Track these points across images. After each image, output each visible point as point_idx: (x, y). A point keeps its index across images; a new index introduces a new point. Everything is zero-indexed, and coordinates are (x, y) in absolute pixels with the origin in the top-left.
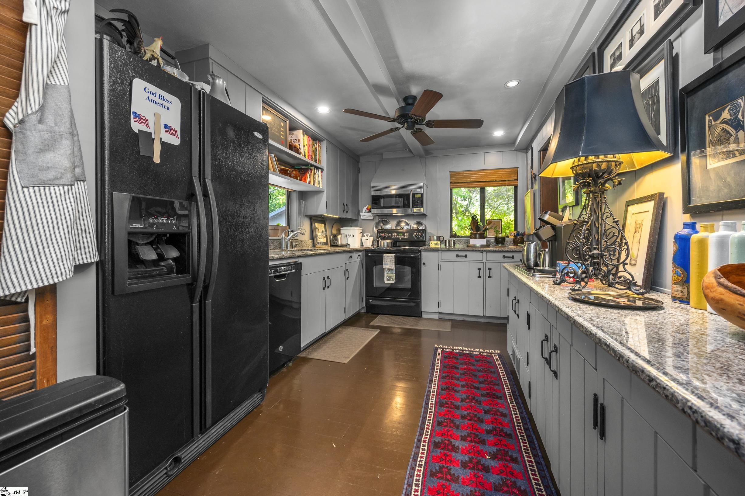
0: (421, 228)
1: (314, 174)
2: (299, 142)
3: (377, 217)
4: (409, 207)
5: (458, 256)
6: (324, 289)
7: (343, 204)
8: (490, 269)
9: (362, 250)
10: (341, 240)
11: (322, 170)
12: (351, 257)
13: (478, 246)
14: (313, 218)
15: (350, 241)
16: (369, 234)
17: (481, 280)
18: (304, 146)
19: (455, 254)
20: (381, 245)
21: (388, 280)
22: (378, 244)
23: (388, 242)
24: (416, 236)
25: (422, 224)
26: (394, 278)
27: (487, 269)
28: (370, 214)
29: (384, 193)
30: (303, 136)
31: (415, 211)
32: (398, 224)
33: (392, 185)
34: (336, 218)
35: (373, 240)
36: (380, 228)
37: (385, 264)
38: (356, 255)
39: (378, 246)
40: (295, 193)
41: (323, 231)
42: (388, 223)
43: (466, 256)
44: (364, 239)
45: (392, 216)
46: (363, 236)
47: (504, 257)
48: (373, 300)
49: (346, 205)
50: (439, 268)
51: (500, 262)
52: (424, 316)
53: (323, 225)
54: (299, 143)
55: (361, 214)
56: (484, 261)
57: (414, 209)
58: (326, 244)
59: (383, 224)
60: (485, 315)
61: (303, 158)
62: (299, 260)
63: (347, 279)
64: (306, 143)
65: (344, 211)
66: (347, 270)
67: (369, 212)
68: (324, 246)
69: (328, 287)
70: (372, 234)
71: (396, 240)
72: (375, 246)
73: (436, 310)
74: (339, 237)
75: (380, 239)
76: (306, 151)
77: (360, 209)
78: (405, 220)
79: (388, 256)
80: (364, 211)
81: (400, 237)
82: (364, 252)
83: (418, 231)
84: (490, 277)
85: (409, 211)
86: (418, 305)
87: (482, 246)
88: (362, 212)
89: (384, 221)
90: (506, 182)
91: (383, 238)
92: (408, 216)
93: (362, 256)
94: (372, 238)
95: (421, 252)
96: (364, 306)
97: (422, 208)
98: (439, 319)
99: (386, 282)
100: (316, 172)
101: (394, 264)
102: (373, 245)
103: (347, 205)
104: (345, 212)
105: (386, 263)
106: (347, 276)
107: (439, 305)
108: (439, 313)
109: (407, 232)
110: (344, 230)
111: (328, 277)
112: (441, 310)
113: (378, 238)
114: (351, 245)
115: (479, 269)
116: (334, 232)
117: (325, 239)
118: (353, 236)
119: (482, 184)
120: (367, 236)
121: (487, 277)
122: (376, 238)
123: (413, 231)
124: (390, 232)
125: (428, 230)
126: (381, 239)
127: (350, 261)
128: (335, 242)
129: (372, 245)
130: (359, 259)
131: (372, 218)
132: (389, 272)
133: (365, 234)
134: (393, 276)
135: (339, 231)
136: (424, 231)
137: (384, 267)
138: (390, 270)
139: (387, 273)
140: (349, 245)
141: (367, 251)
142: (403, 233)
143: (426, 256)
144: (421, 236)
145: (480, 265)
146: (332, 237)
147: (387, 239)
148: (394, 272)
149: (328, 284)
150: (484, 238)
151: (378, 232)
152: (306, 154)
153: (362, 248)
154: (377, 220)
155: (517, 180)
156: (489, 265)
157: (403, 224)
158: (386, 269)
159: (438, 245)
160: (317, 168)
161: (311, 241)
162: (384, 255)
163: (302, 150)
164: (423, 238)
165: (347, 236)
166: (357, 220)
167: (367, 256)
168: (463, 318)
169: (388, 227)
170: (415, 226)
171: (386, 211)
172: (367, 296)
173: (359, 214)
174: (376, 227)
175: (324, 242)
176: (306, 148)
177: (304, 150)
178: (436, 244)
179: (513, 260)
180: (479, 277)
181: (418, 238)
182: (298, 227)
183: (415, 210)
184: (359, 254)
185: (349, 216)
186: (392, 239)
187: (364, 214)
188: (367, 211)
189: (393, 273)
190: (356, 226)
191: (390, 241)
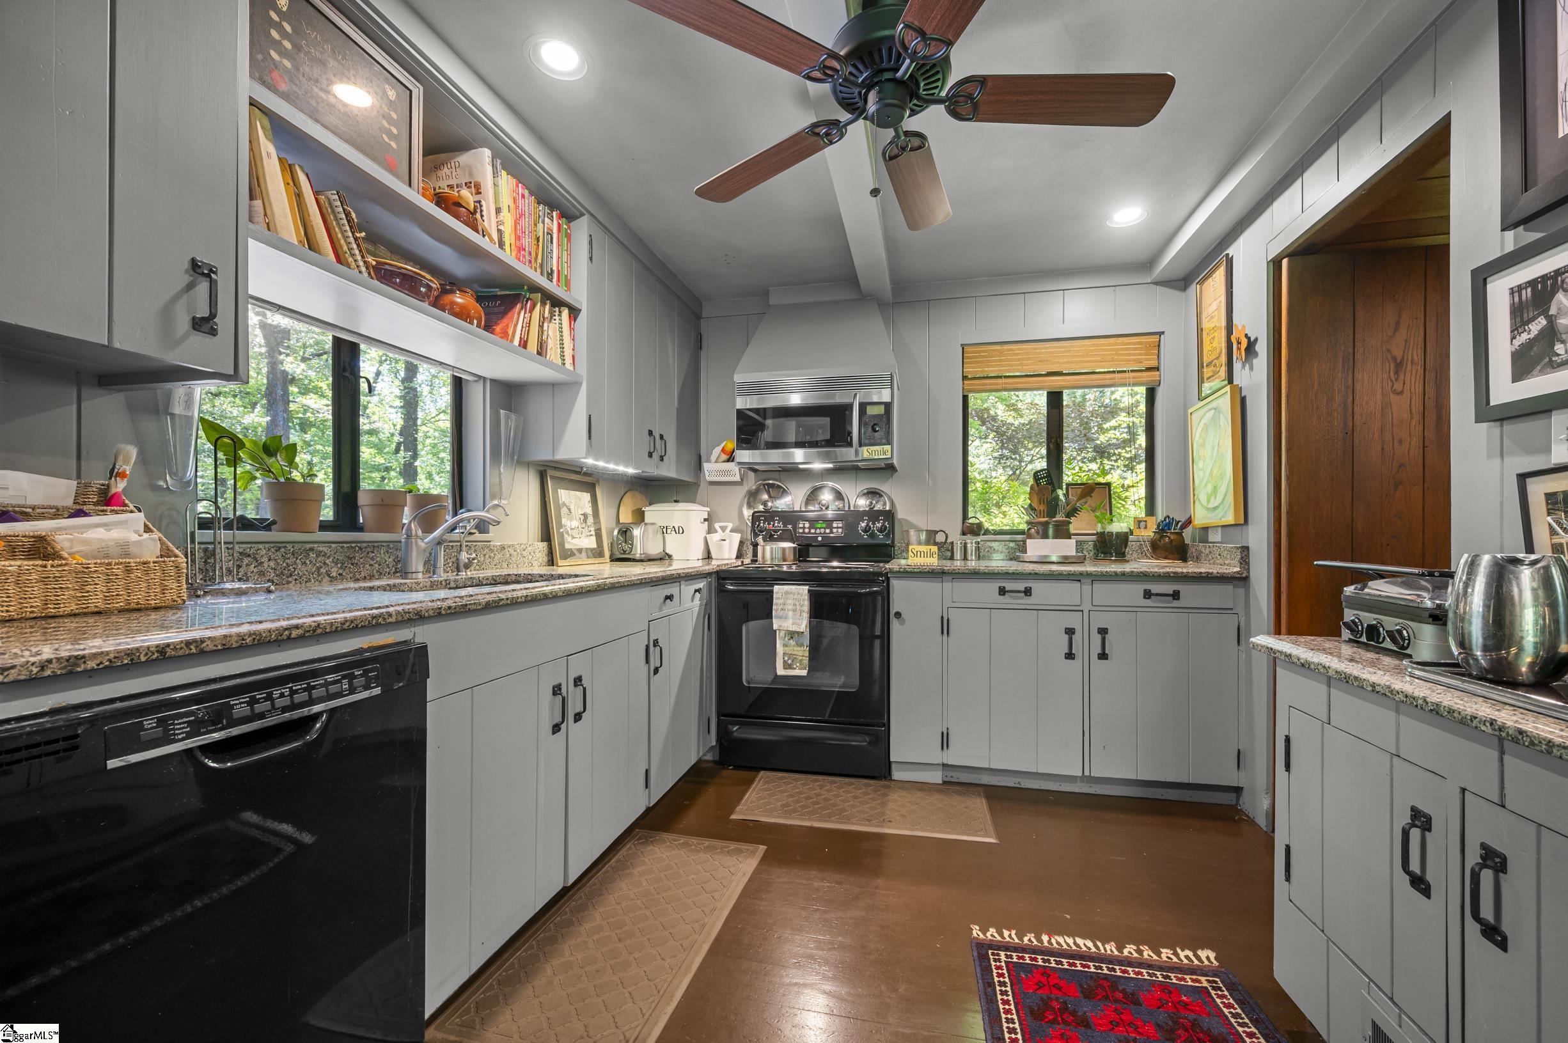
0: (879, 507)
1: (543, 319)
2: (478, 193)
3: (752, 475)
4: (850, 444)
5: (1002, 591)
6: (556, 728)
7: (650, 433)
8: (1103, 632)
9: (709, 574)
10: (644, 541)
11: (574, 312)
12: (669, 598)
13: (1054, 559)
14: (550, 473)
15: (673, 544)
16: (730, 526)
17: (1076, 664)
18: (498, 211)
19: (994, 586)
20: (763, 557)
21: (787, 666)
22: (755, 554)
23: (784, 549)
24: (865, 531)
25: (881, 496)
26: (806, 661)
27: (1094, 632)
28: (731, 466)
29: (771, 401)
30: (495, 174)
31: (866, 455)
32: (812, 497)
33: (795, 379)
34: (624, 475)
35: (741, 543)
36: (761, 508)
37: (777, 617)
38: (688, 589)
39: (754, 561)
40: (480, 385)
41: (585, 516)
42: (784, 492)
43: (1028, 592)
44: (714, 538)
45: (791, 471)
46: (711, 530)
47: (1148, 594)
48: (742, 724)
49: (658, 437)
50: (945, 627)
51: (1133, 609)
52: (897, 775)
53: (586, 497)
54: (477, 198)
55: (706, 466)
56: (1086, 607)
57: (865, 449)
58: (598, 553)
59: (770, 497)
60: (1087, 773)
61: (494, 250)
62: (420, 634)
63: (656, 671)
64: (506, 201)
65: (650, 455)
66: (656, 643)
67: (728, 461)
68: (590, 561)
69: (578, 717)
70: (737, 523)
71: (805, 542)
72: (747, 561)
73: (938, 757)
74: (637, 532)
75: (760, 540)
76: (508, 229)
77: (703, 453)
78: (830, 484)
79: (787, 593)
80: (713, 457)
81: (820, 532)
82: (713, 579)
83: (873, 515)
84: (1103, 656)
85: (847, 454)
86: (882, 741)
87: (1065, 560)
88: (708, 461)
89: (772, 486)
90: (1127, 375)
91: (770, 537)
92: (842, 470)
93: (705, 592)
94: (737, 537)
95: (888, 579)
96: (714, 743)
97: (888, 447)
98: (945, 783)
99: (781, 671)
100: (552, 314)
101: (806, 615)
102: (740, 555)
103: (662, 437)
104: (656, 456)
105: (781, 613)
106: (655, 661)
107: (945, 741)
108: (944, 765)
109: (838, 518)
110: (656, 514)
111: (578, 681)
112: (953, 757)
113: (756, 535)
114: (675, 557)
115: (1070, 632)
116: (626, 517)
117: (594, 538)
118: (680, 531)
119: (1056, 382)
120: (723, 529)
121: (1094, 657)
122: (749, 535)
123: (859, 515)
124: (790, 517)
125: (901, 514)
126: (765, 540)
127: (665, 612)
128: (626, 547)
129: (738, 557)
130: (697, 602)
131: (737, 478)
132: (792, 642)
133: (717, 526)
134: (803, 653)
135: (640, 516)
136: (889, 515)
137: (775, 627)
138: (792, 635)
139: (785, 645)
140: (670, 556)
141: (721, 577)
142: (829, 523)
143: (901, 594)
144: (881, 531)
145: (1073, 620)
146: (616, 532)
147: (781, 539)
148: (807, 642)
149: (574, 706)
150: (1068, 536)
151: (755, 518)
152: (508, 239)
153: (707, 568)
154: (751, 483)
155: (1157, 369)
156: (1099, 621)
157: (826, 497)
158: (782, 633)
159: (932, 555)
160: (557, 303)
161: (543, 546)
162: (776, 588)
163: (489, 221)
164: (887, 535)
165: (664, 530)
166: (696, 485)
167: (721, 590)
168: (1017, 780)
169: (782, 504)
170: (863, 503)
171: (775, 456)
172: (719, 714)
173: (700, 467)
174: (749, 506)
175: (592, 550)
176: (508, 218)
177: (499, 223)
178: (925, 555)
179: (1175, 603)
180: (1070, 656)
181: (872, 536)
182: (493, 497)
183: (866, 452)
184: (697, 586)
185: (668, 470)
186: (798, 540)
187: (713, 469)
188: (724, 457)
189: (802, 645)
190: (693, 500)
191: (791, 545)
